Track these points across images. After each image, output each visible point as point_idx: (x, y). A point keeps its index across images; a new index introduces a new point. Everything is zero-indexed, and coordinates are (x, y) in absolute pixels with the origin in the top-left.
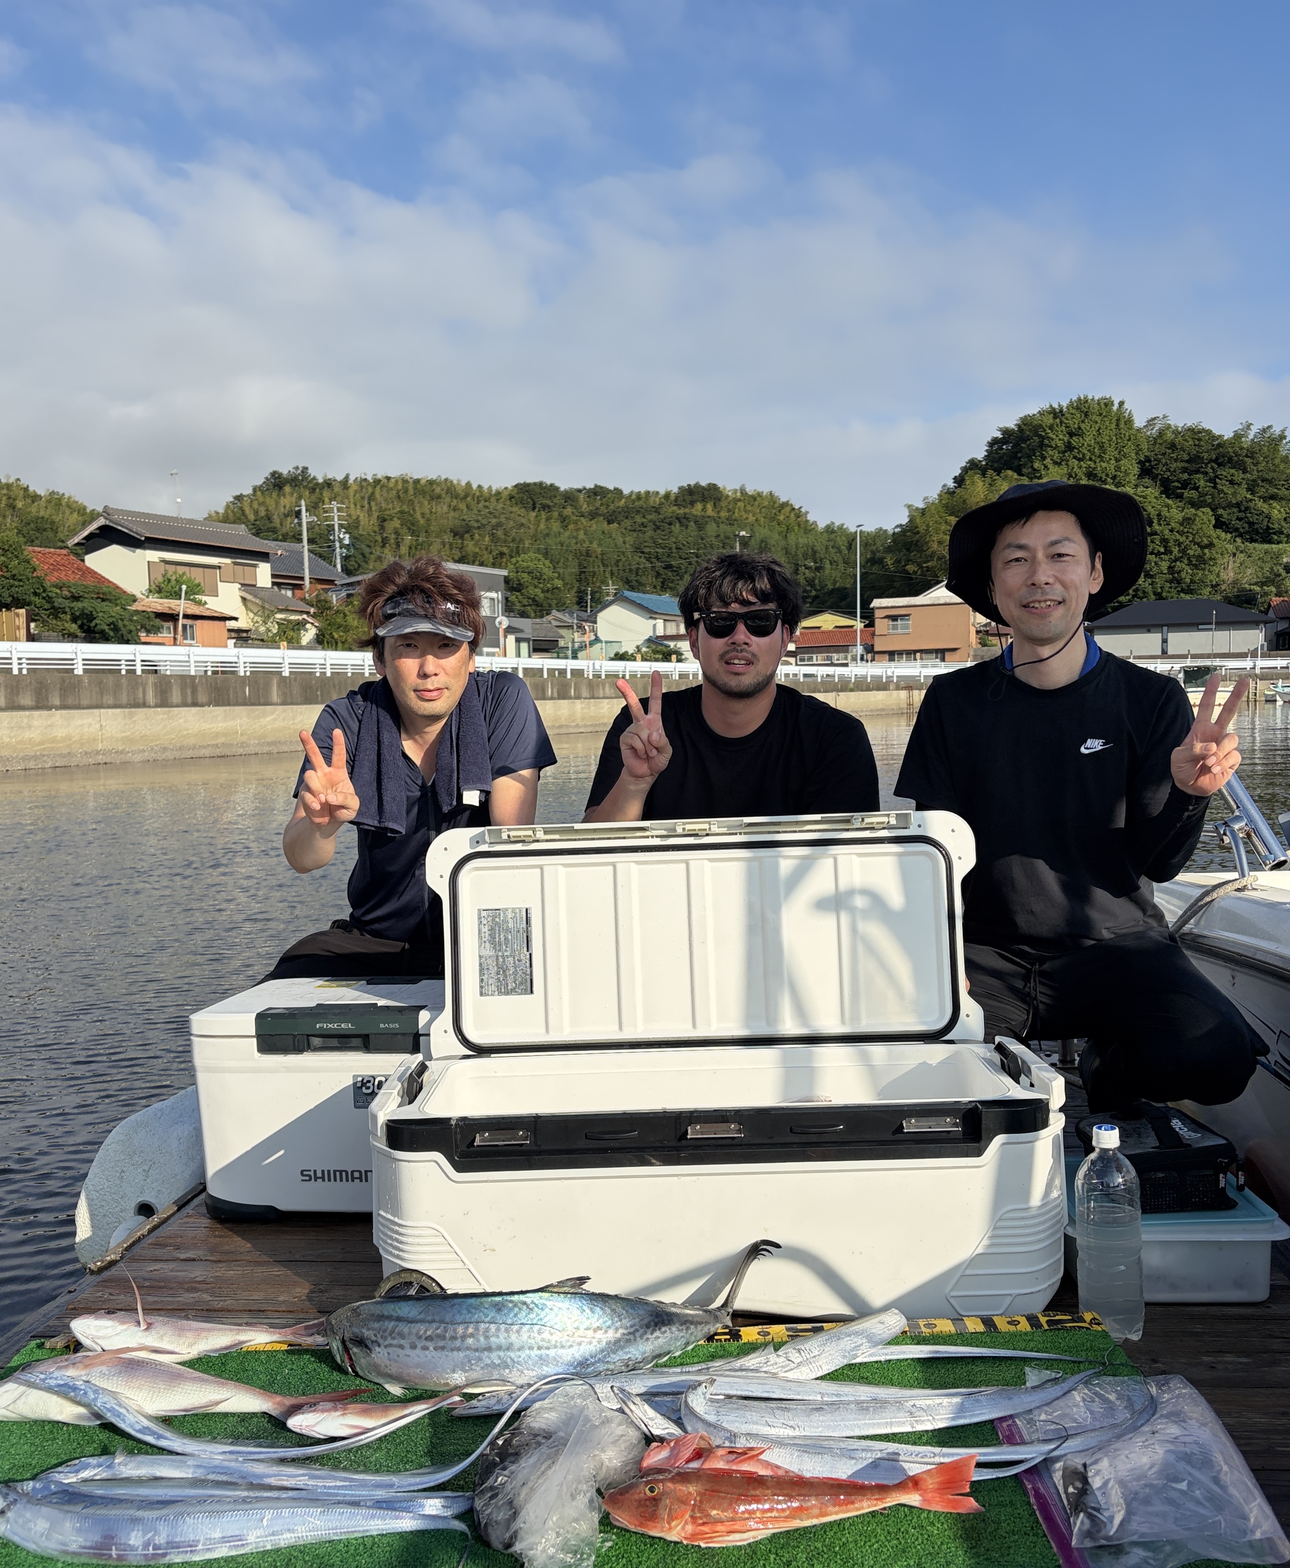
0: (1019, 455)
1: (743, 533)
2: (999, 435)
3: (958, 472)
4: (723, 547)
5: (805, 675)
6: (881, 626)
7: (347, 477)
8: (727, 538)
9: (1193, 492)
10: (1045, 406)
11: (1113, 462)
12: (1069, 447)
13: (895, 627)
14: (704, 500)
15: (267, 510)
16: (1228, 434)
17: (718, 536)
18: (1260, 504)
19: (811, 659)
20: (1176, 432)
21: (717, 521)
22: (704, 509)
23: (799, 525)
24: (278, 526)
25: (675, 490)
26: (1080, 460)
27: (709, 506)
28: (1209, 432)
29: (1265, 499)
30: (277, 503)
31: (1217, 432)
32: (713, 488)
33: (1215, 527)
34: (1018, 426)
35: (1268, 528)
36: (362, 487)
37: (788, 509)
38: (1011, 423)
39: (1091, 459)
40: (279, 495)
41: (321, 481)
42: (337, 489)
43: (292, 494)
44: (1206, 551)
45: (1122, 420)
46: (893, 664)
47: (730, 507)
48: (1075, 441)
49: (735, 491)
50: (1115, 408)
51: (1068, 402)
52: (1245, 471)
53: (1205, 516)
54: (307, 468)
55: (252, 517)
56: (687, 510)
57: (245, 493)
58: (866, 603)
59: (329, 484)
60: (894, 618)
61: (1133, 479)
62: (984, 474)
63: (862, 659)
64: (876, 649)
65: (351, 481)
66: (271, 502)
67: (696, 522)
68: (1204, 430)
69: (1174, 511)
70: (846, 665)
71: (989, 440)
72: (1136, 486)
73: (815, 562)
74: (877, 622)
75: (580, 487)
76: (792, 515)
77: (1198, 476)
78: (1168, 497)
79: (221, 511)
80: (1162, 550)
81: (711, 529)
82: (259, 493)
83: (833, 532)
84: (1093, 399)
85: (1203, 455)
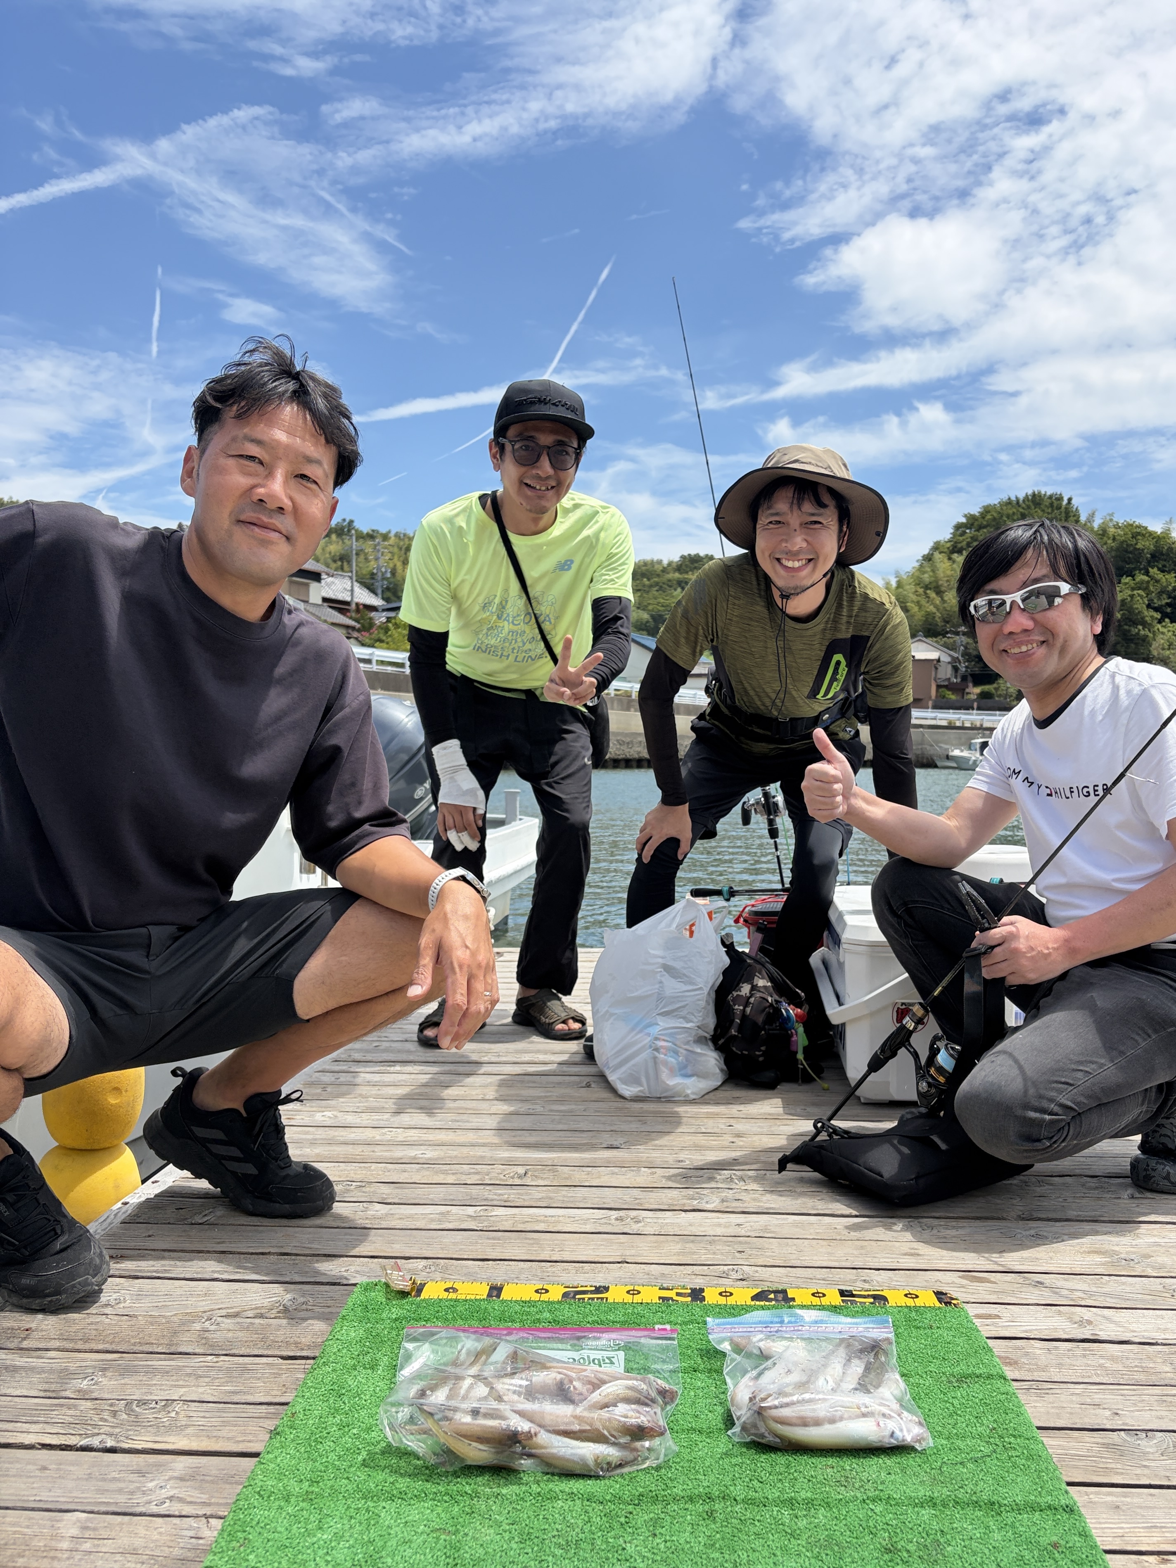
2: (964, 520)
3: (925, 550)
10: (1005, 497)
16: (1157, 533)
20: (1117, 526)
25: (677, 558)
28: (1145, 528)
30: (325, 550)
31: (1151, 528)
33: (1148, 606)
34: (980, 513)
36: (400, 540)
38: (975, 510)
41: (365, 532)
42: (379, 540)
44: (1140, 627)
45: (1069, 513)
50: (1064, 503)
51: (1024, 495)
53: (1139, 600)
54: (351, 522)
59: (371, 536)
62: (945, 554)
65: (392, 534)
68: (1139, 527)
71: (954, 523)
77: (1133, 565)
84: (1045, 495)
85: (1139, 546)
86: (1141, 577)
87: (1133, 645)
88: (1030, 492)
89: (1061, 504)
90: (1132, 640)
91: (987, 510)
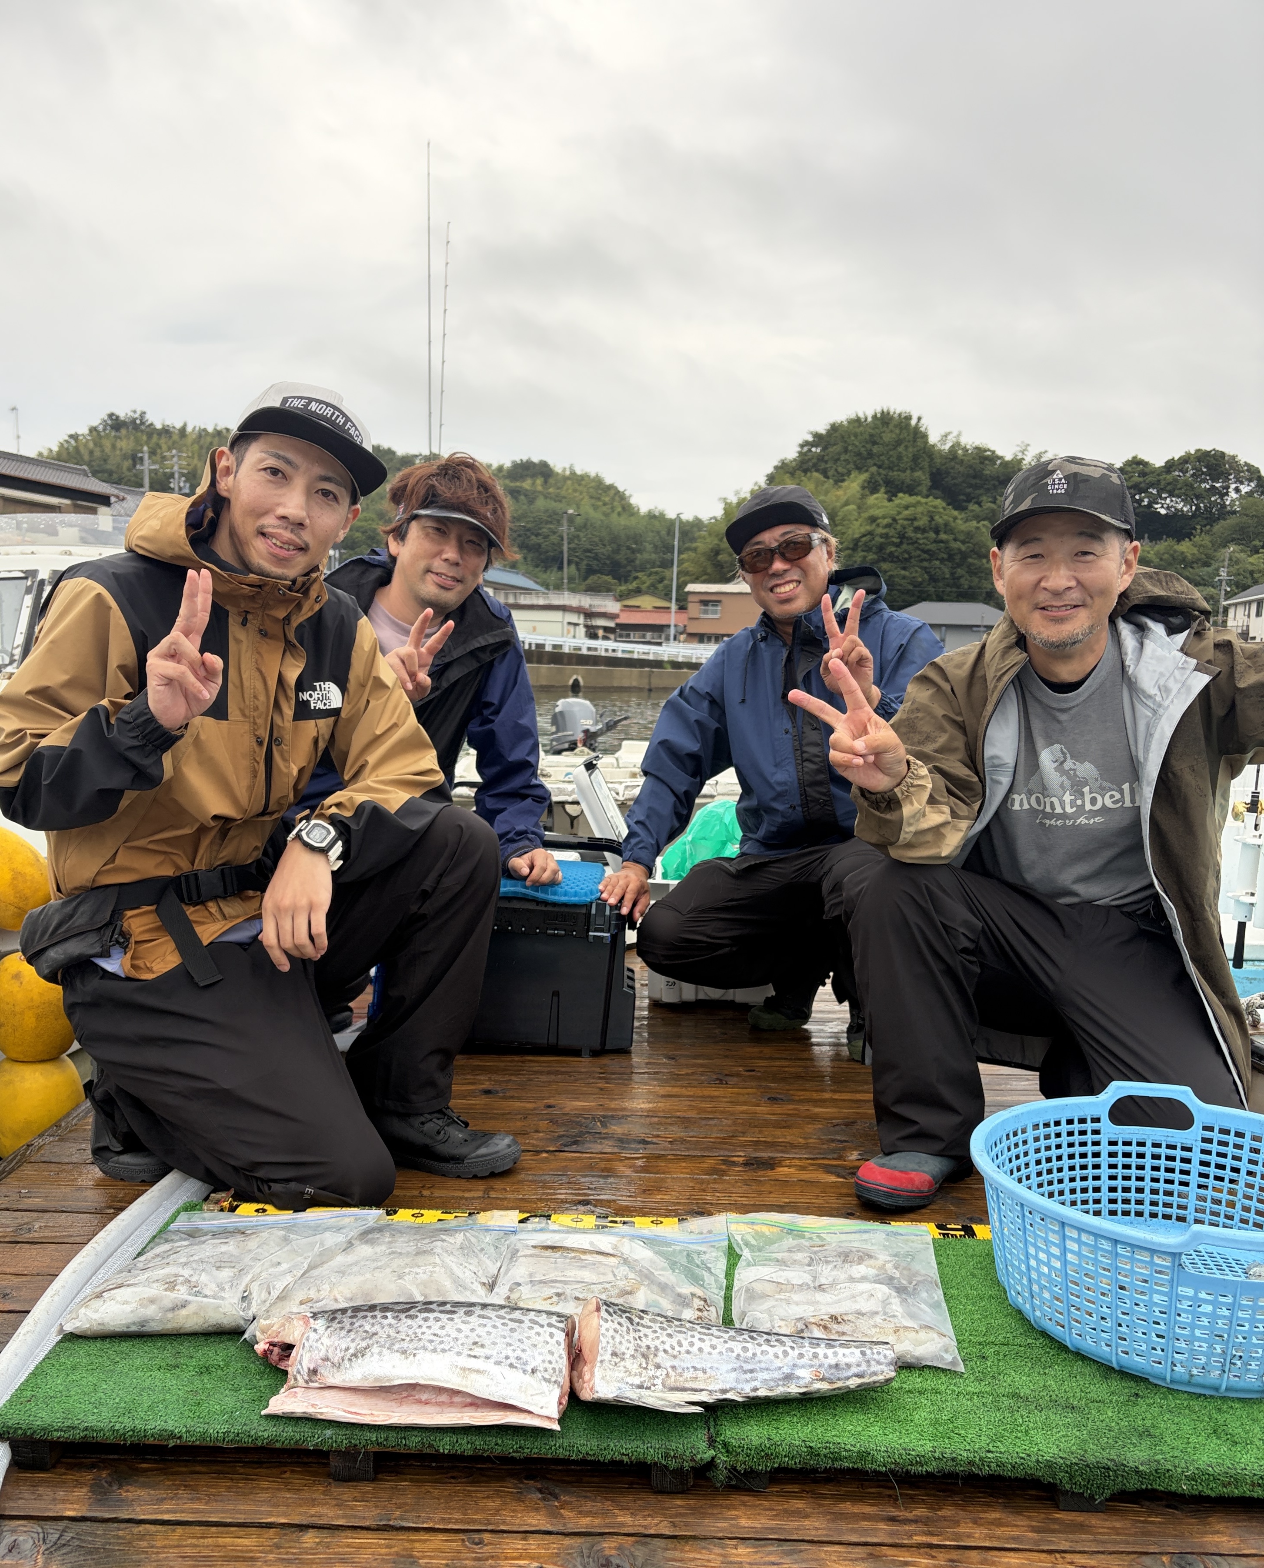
0: (826, 458)
1: (570, 511)
2: (810, 438)
3: (770, 470)
4: (551, 522)
5: (623, 651)
6: (694, 609)
7: (185, 425)
8: (555, 513)
9: (976, 506)
10: (853, 416)
11: (908, 472)
12: (870, 455)
13: (706, 612)
14: (533, 476)
15: (103, 451)
16: (1008, 457)
17: (547, 511)
19: (628, 636)
20: (965, 450)
21: (546, 497)
22: (533, 484)
23: (624, 508)
24: (114, 468)
25: (508, 464)
26: (879, 467)
27: (539, 481)
28: (994, 452)
30: (114, 446)
31: (999, 453)
32: (544, 465)
34: (828, 431)
36: (200, 436)
37: (612, 492)
38: (822, 429)
39: (891, 468)
40: (116, 437)
41: (159, 426)
42: (175, 437)
43: (128, 437)
45: (918, 435)
46: (702, 646)
47: (559, 485)
48: (875, 449)
49: (564, 470)
50: (913, 422)
51: (873, 414)
54: (143, 414)
55: (86, 457)
56: (518, 484)
57: (79, 432)
58: (681, 586)
59: (166, 431)
60: (705, 603)
61: (924, 489)
62: (793, 475)
63: (675, 639)
64: (690, 630)
65: (189, 429)
66: (107, 444)
67: (526, 495)
68: (989, 450)
69: (959, 522)
70: (660, 644)
71: (800, 441)
72: (927, 496)
73: (636, 543)
74: (690, 606)
75: (417, 453)
76: (617, 498)
77: (981, 491)
78: (956, 509)
79: (55, 449)
80: (945, 556)
81: (541, 503)
82: (95, 433)
83: (655, 517)
84: (895, 413)
85: (987, 472)
86: (988, 505)
87: (976, 580)
88: (879, 410)
89: (909, 424)
90: (975, 574)
91: (834, 428)
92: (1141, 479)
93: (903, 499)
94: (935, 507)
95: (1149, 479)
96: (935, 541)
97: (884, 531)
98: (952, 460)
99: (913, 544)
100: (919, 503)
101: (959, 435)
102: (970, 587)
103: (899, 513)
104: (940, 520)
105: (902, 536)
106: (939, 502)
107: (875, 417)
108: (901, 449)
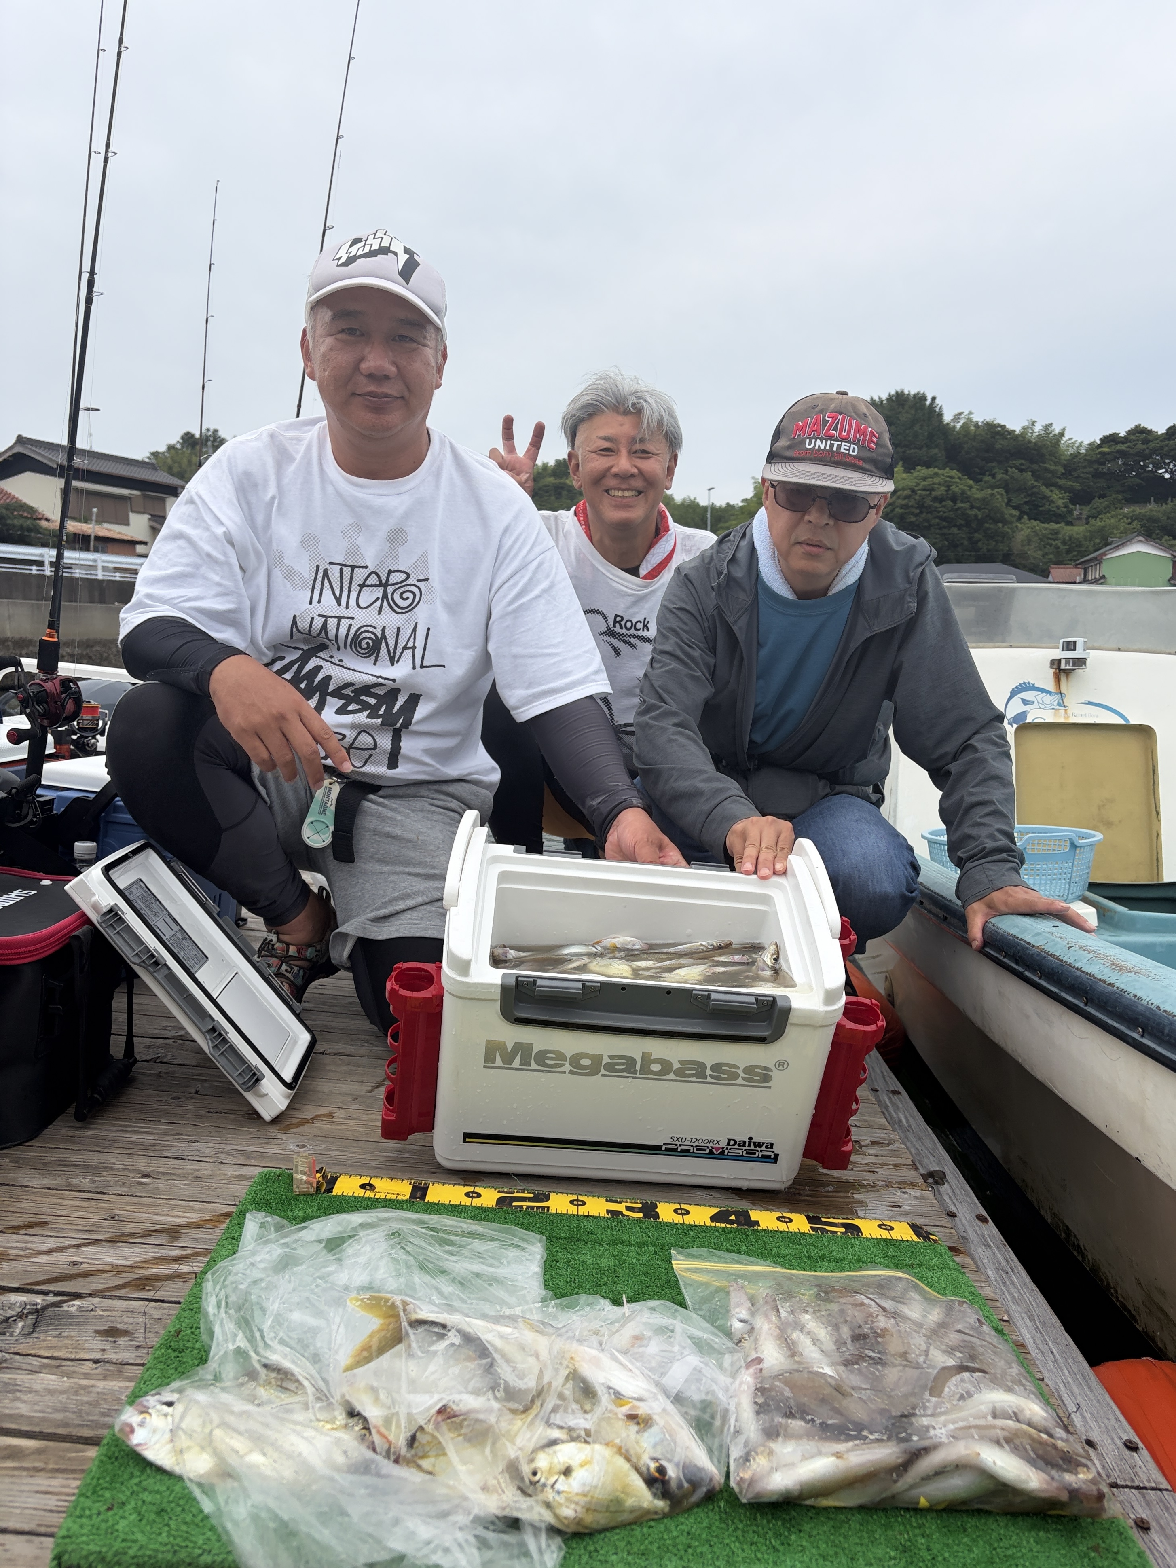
9: (989, 476)
15: (180, 467)
16: (1018, 430)
18: (1043, 488)
20: (976, 425)
28: (1003, 427)
29: (1047, 486)
31: (1010, 427)
33: (1008, 504)
35: (1050, 510)
39: (907, 447)
40: (191, 454)
44: (1000, 525)
45: (932, 414)
50: (928, 402)
51: (887, 395)
52: (1032, 461)
53: (999, 498)
54: (217, 430)
61: (940, 463)
66: (184, 460)
68: (999, 425)
69: (974, 490)
72: (943, 468)
77: (994, 464)
78: (970, 479)
80: (963, 522)
84: (908, 394)
85: (998, 446)
86: (1000, 476)
88: (893, 393)
89: (924, 404)
90: (992, 538)
92: (1145, 447)
93: (922, 471)
94: (951, 477)
95: (1152, 445)
96: (952, 510)
97: (904, 502)
98: (965, 436)
99: (931, 513)
100: (936, 474)
101: (970, 413)
102: (989, 550)
103: (918, 485)
104: (957, 489)
105: (921, 506)
106: (954, 473)
107: (890, 398)
108: (917, 428)
